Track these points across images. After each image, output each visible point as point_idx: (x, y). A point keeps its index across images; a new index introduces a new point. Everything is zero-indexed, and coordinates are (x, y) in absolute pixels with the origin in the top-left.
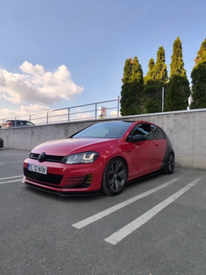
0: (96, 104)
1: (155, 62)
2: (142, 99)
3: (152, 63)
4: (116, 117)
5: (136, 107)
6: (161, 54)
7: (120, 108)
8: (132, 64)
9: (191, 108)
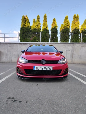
0: (4, 34)
1: (36, 21)
2: (31, 36)
4: (18, 42)
5: (28, 39)
6: (38, 18)
7: (19, 38)
8: (26, 19)
9: (50, 42)
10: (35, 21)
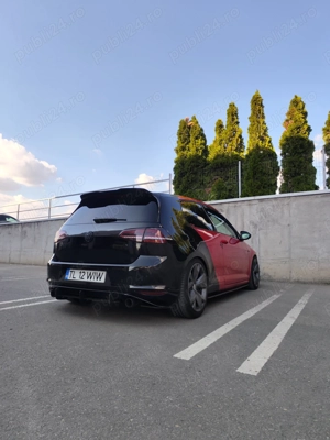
1: (225, 124)
2: (207, 179)
3: (220, 126)
5: (198, 190)
6: (233, 114)
8: (190, 127)
9: (282, 192)
10: (221, 126)
